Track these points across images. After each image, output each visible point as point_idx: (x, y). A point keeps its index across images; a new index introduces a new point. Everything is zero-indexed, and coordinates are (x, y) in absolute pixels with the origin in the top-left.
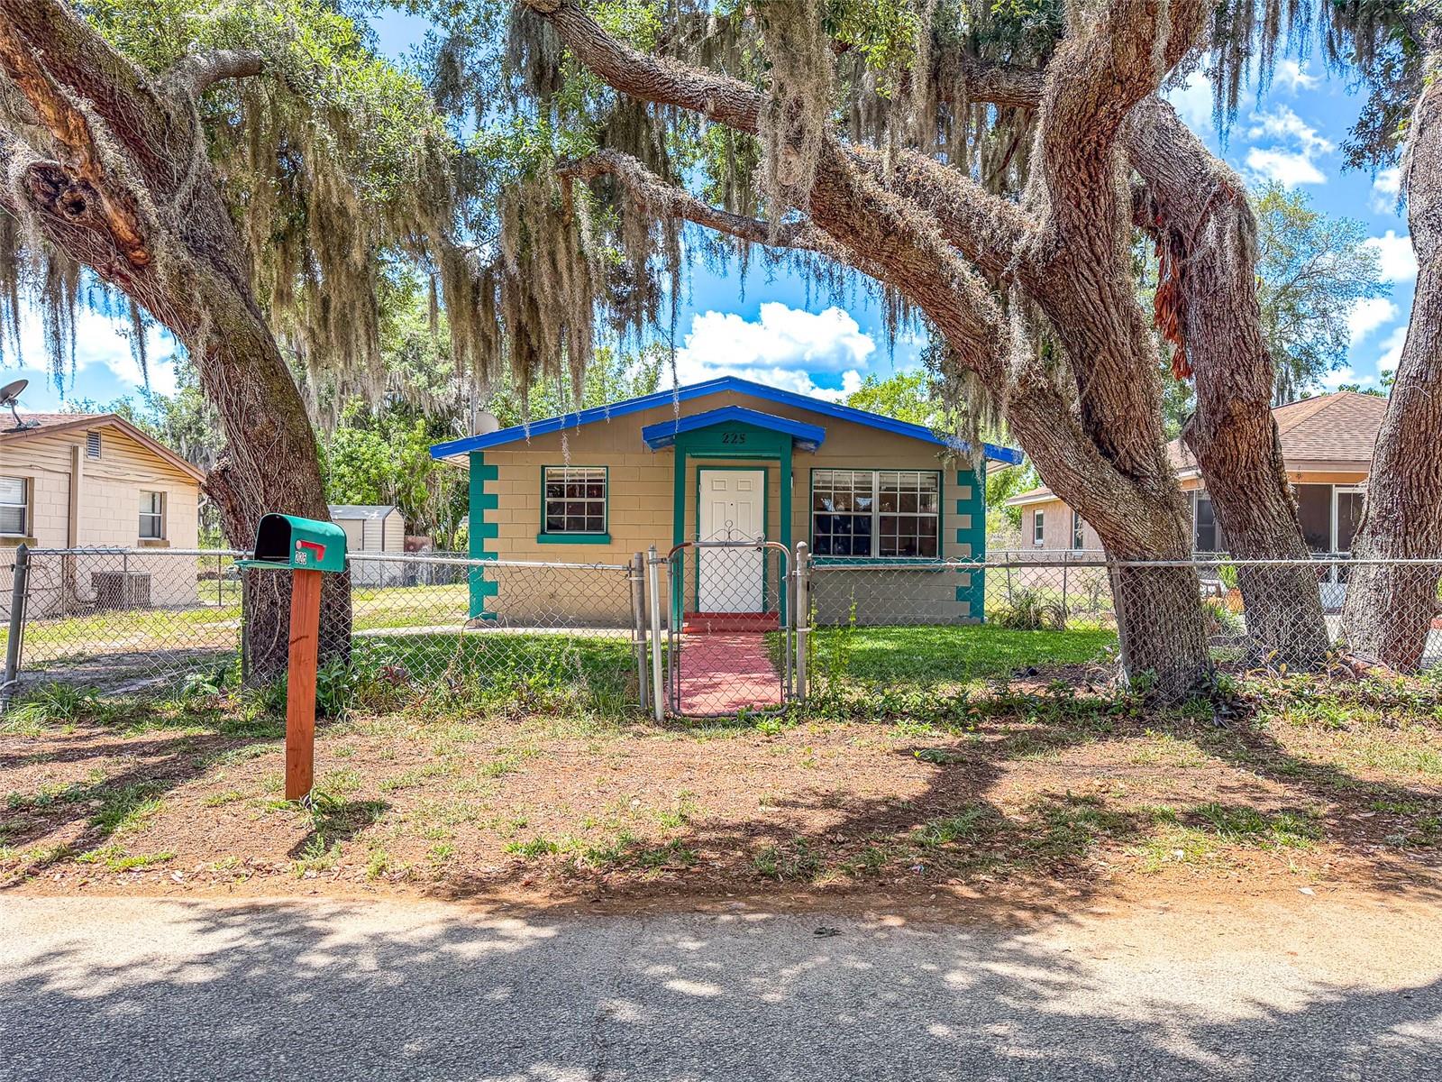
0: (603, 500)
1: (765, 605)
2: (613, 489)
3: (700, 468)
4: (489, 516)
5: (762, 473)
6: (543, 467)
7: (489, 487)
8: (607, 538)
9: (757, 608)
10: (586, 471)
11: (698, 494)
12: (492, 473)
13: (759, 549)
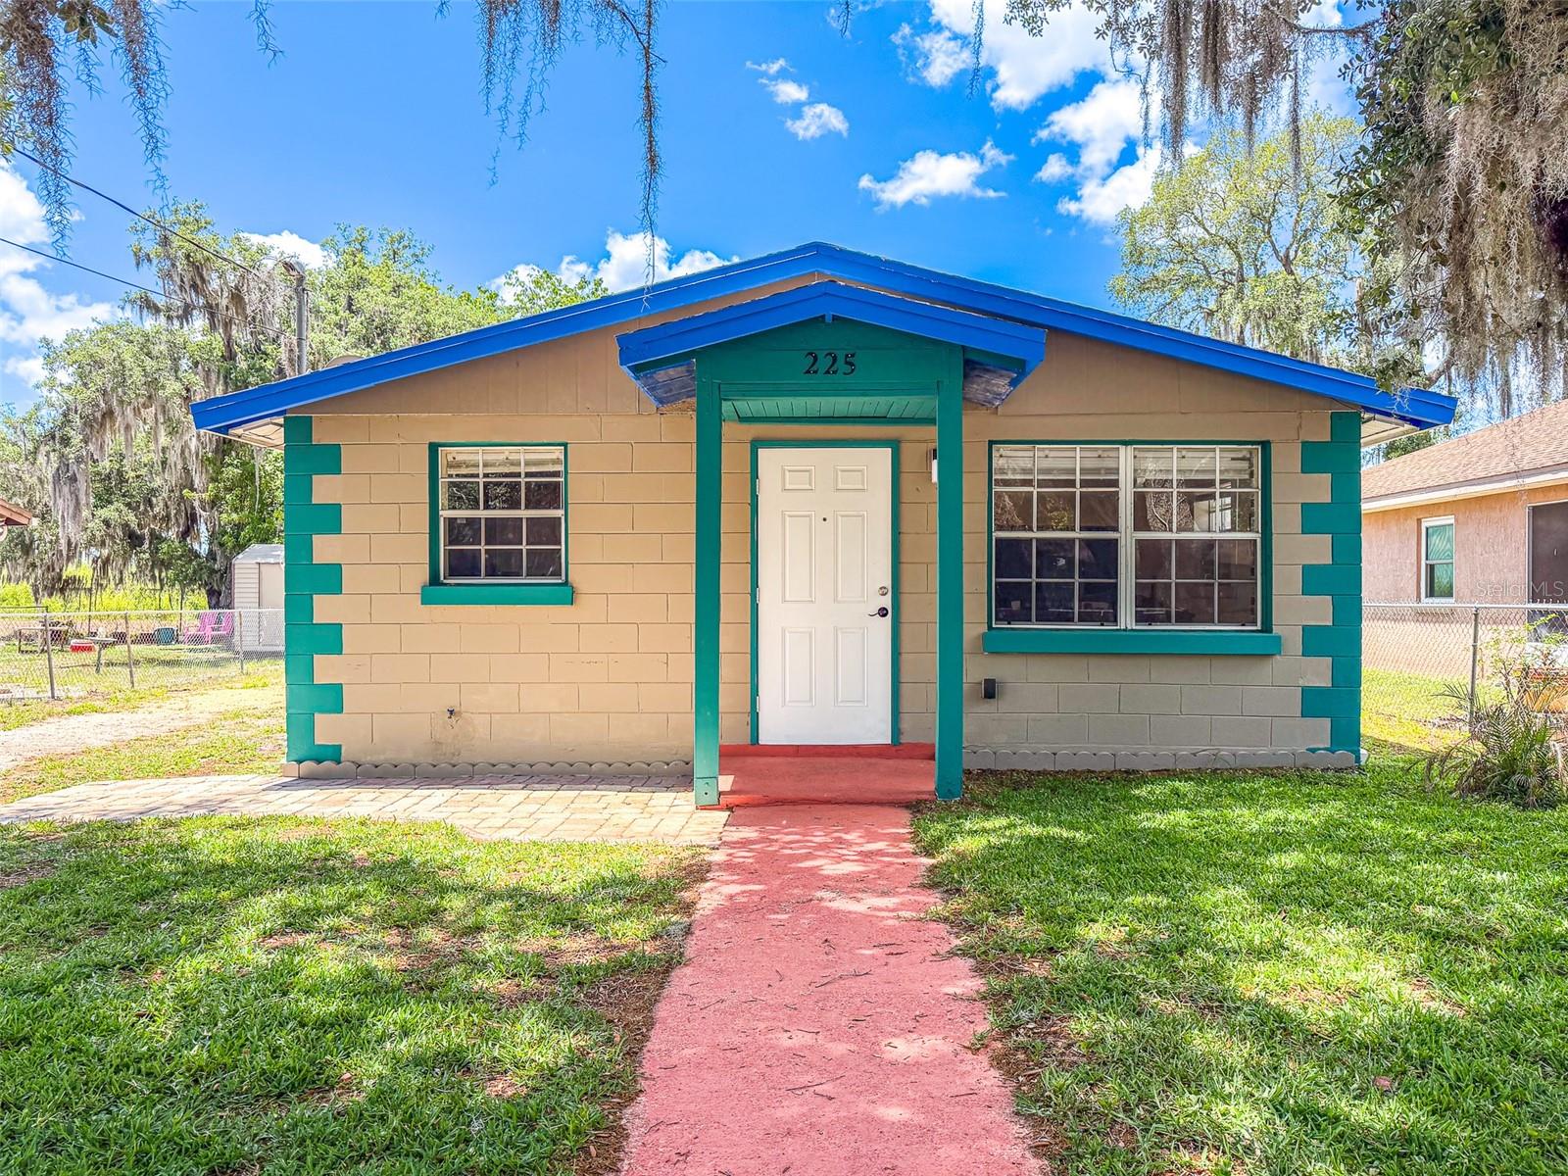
0: (560, 513)
1: (896, 731)
2: (577, 490)
3: (757, 444)
4: (325, 549)
5: (886, 453)
6: (434, 448)
7: (324, 489)
8: (568, 594)
9: (878, 732)
10: (521, 455)
11: (755, 497)
12: (330, 460)
13: (883, 612)
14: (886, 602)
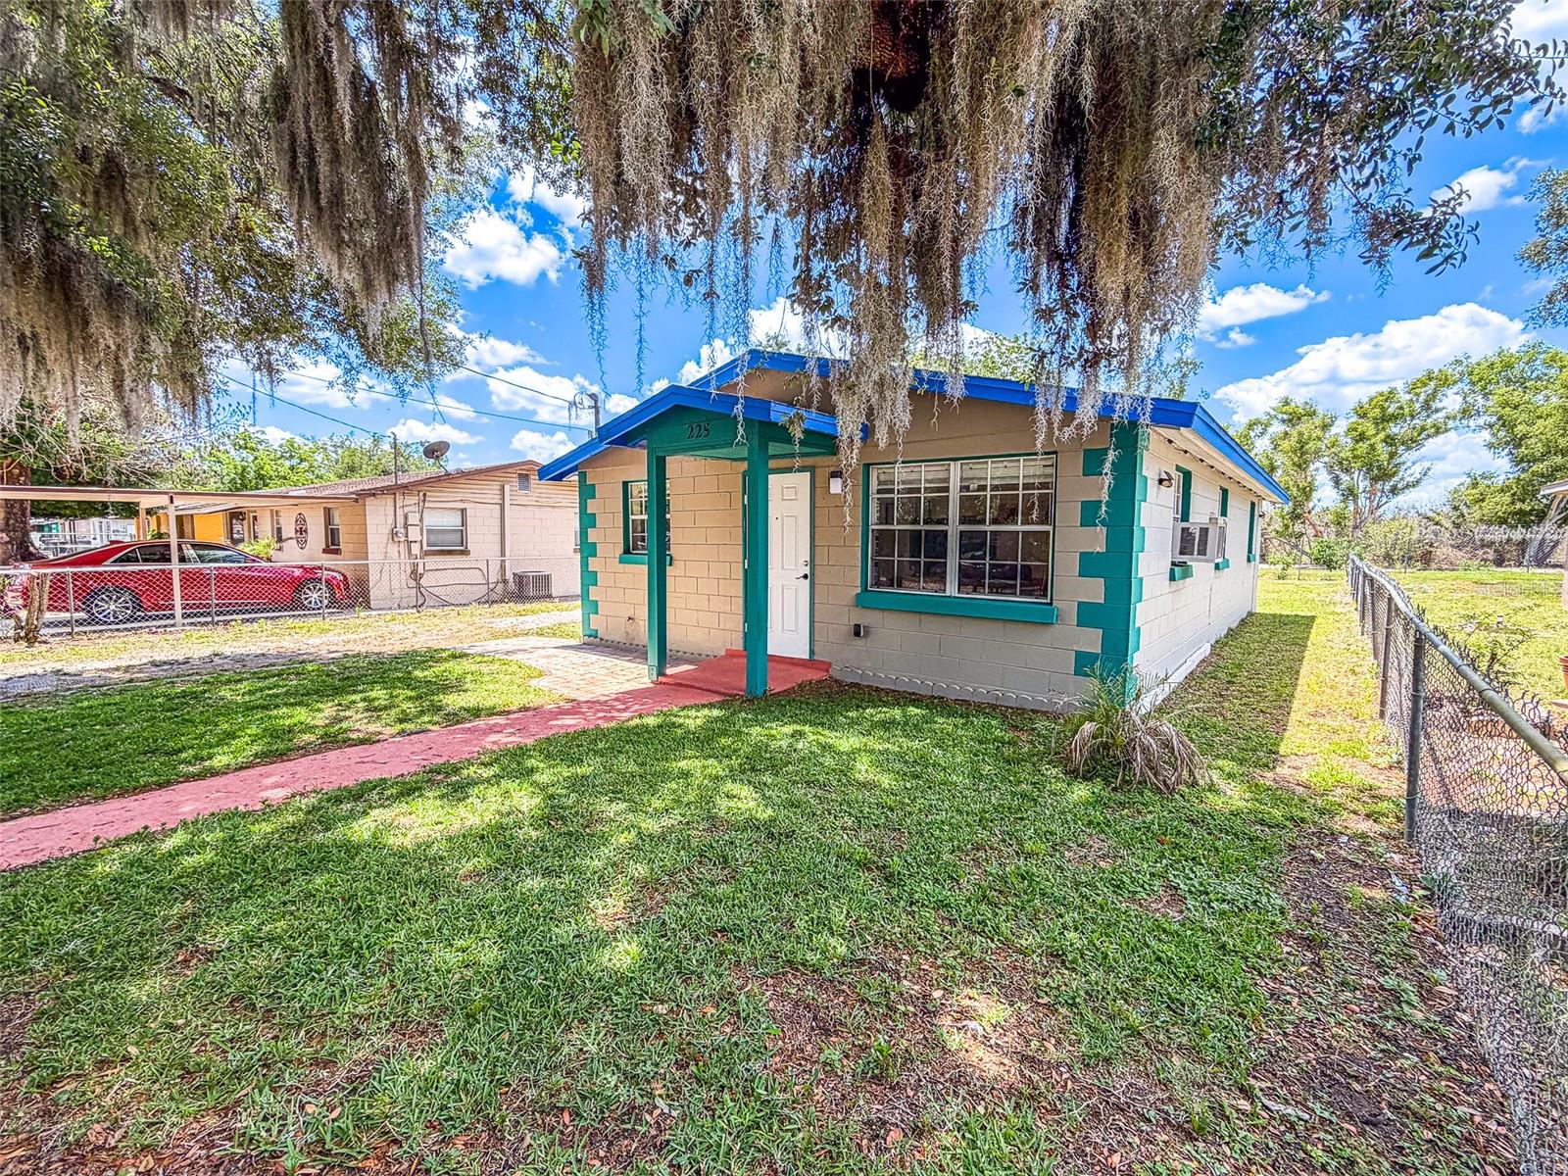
1: (812, 651)
4: (591, 535)
5: (807, 477)
6: (625, 483)
7: (591, 506)
9: (801, 650)
12: (592, 492)
13: (806, 577)
14: (807, 570)
